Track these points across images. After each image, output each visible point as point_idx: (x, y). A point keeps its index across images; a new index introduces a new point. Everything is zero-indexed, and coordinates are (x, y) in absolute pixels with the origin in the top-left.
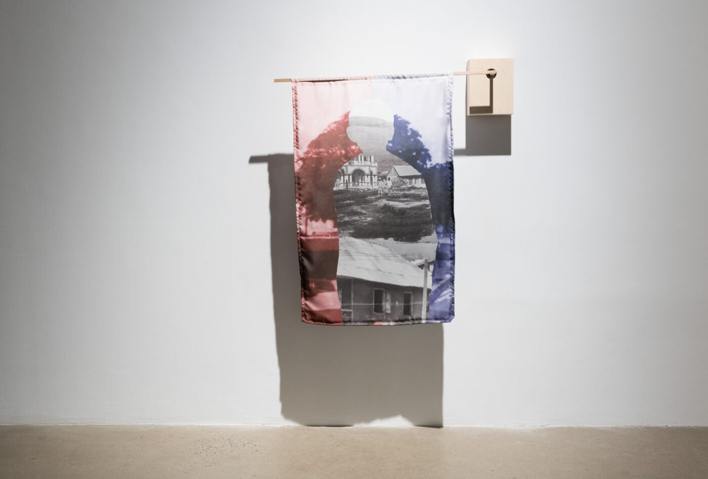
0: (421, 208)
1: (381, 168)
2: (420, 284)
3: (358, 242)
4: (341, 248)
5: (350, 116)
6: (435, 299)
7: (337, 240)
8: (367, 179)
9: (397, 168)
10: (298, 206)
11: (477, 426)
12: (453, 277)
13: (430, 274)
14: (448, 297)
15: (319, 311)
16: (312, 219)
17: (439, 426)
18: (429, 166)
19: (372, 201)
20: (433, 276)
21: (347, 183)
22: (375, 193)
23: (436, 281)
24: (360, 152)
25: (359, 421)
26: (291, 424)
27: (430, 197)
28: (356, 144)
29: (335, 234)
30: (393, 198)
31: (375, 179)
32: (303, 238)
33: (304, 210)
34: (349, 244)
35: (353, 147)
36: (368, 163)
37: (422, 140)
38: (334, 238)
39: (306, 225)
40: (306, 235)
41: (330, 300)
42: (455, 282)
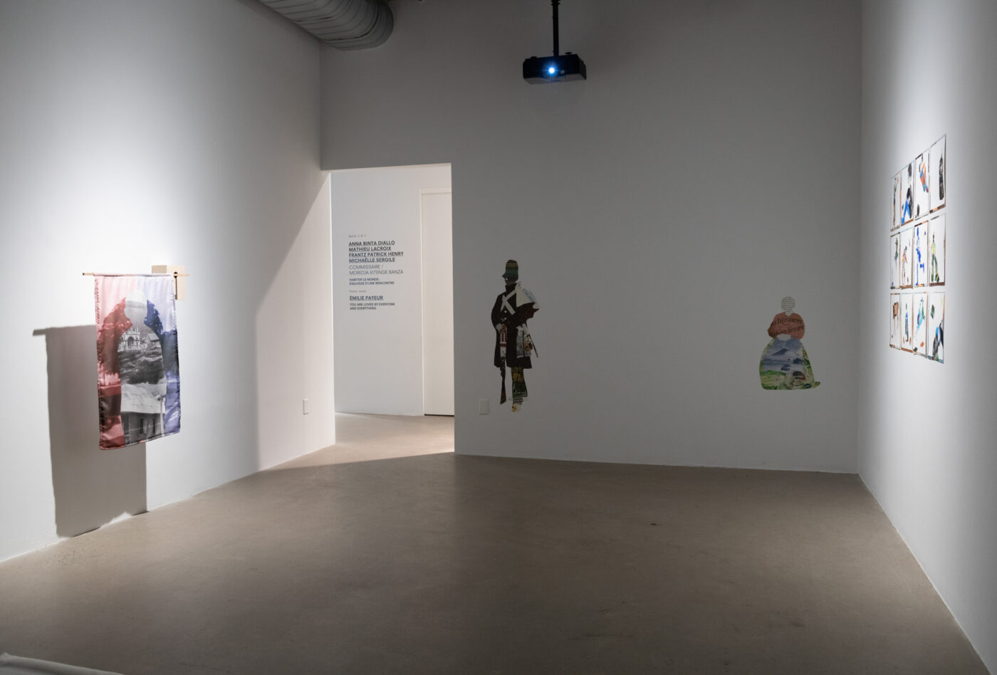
0: (159, 361)
1: (142, 335)
2: (158, 412)
3: (131, 386)
4: (123, 392)
5: (126, 300)
6: (168, 419)
7: (120, 387)
8: (135, 343)
9: (150, 335)
10: (99, 365)
11: (163, 505)
12: (180, 403)
13: (163, 404)
14: (177, 416)
15: (113, 439)
16: (107, 373)
17: (145, 511)
18: (162, 333)
19: (138, 358)
20: (165, 405)
21: (125, 347)
22: (139, 352)
23: (167, 408)
24: (131, 325)
25: (103, 523)
26: (64, 539)
27: (163, 353)
28: (129, 320)
29: (119, 383)
30: (148, 355)
31: (139, 343)
32: (103, 388)
33: (102, 368)
34: (127, 388)
35: (128, 322)
36: (135, 332)
37: (159, 316)
38: (117, 385)
39: (104, 378)
40: (104, 385)
41: (118, 430)
42: (181, 406)
